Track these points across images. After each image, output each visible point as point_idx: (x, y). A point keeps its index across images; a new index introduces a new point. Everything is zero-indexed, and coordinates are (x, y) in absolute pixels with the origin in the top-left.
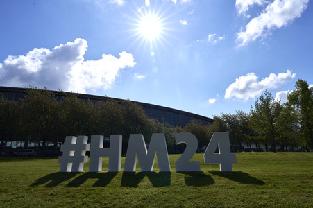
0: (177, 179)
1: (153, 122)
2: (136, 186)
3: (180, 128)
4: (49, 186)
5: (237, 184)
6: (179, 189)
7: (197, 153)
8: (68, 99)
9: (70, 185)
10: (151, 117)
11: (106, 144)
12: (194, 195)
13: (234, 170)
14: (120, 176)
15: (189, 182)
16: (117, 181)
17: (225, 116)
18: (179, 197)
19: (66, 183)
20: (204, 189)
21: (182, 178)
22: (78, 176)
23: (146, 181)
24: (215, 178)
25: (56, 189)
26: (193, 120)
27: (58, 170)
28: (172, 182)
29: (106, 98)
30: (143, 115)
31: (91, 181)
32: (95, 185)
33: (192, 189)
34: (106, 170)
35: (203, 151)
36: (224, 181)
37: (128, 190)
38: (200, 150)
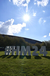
0: (33, 57)
1: (27, 43)
2: (23, 59)
3: (34, 44)
4: (3, 58)
5: (47, 59)
6: (33, 60)
7: (38, 51)
9: (7, 58)
10: (26, 41)
11: (16, 48)
12: (37, 61)
14: (19, 56)
15: (35, 58)
17: (45, 41)
18: (33, 62)
19: (6, 57)
20: (39, 60)
21: (34, 57)
22: (9, 56)
23: (25, 58)
24: (42, 57)
26: (37, 42)
28: (31, 58)
29: (15, 36)
30: (24, 41)
31: (12, 57)
32: (13, 58)
33: (36, 60)
34: (16, 55)
36: (44, 58)
37: (21, 59)
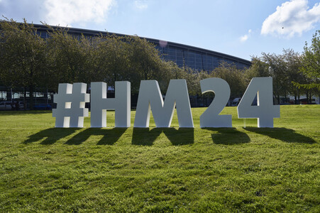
0: (202, 136)
1: (169, 65)
2: (150, 144)
3: (205, 74)
4: (45, 143)
5: (278, 142)
6: (204, 148)
7: (227, 106)
8: (55, 36)
9: (70, 142)
10: (166, 59)
11: (111, 95)
12: (224, 155)
13: (275, 126)
14: (130, 132)
15: (217, 140)
16: (126, 138)
17: (267, 58)
18: (205, 156)
19: (65, 140)
20: (236, 148)
21: (209, 134)
22: (78, 132)
23: (163, 138)
24: (251, 135)
25: (53, 147)
26: (223, 63)
27: (53, 125)
28: (196, 139)
29: (105, 34)
30: (156, 57)
31: (94, 139)
32: (100, 143)
33: (221, 148)
34: (112, 126)
35: (235, 104)
36: (262, 138)
37: (140, 148)
38: (232, 103)
